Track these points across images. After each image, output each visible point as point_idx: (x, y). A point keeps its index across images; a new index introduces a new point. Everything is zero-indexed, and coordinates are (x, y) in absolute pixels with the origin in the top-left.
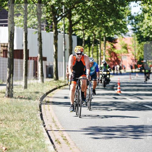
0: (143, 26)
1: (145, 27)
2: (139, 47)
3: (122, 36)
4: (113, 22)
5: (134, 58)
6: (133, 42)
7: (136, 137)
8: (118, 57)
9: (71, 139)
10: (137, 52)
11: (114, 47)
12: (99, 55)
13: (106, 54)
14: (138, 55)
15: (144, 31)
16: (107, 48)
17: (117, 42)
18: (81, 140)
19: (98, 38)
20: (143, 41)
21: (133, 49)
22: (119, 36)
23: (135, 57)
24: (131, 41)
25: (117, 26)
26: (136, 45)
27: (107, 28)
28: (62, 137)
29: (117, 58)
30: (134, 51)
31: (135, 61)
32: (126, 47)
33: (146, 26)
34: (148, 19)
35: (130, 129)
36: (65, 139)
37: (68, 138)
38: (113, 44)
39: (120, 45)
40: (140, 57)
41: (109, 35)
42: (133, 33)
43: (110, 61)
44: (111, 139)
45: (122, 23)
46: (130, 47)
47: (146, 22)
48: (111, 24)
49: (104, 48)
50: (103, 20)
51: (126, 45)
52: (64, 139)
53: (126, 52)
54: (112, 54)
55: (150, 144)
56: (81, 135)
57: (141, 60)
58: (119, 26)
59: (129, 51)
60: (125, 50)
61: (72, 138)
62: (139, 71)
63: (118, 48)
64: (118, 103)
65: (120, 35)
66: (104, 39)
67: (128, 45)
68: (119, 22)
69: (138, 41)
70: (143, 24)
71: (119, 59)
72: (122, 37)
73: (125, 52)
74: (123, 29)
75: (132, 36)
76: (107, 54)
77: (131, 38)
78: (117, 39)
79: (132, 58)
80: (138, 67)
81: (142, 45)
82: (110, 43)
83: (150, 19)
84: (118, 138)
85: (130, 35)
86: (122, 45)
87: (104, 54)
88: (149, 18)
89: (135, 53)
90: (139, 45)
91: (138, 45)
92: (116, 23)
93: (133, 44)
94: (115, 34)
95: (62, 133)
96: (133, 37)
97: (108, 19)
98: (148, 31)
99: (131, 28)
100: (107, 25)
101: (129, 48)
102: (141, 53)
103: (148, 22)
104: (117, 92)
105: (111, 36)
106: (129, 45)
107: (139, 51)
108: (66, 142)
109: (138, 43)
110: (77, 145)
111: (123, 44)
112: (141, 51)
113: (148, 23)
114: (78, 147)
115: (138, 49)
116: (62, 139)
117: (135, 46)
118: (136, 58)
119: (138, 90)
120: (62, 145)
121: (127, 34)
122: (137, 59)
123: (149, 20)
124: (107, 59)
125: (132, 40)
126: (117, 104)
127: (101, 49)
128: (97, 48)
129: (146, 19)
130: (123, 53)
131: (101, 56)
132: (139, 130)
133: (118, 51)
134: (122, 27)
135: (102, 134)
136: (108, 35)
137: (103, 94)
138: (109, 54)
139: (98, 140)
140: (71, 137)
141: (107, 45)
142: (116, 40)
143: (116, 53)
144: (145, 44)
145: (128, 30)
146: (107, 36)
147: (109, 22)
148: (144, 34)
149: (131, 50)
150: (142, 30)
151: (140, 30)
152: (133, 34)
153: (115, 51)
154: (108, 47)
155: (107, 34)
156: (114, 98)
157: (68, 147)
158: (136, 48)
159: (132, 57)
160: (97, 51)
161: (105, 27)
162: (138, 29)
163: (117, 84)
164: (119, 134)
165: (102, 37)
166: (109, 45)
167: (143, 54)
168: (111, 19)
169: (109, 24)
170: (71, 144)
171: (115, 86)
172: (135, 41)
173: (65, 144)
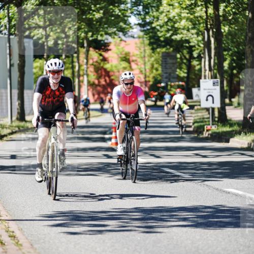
0: (160, 18)
1: (163, 19)
2: (153, 59)
3: (120, 37)
4: (102, 12)
5: (143, 80)
6: (140, 49)
7: (149, 230)
8: (112, 78)
9: (24, 235)
10: (148, 67)
11: (105, 60)
12: (76, 74)
13: (89, 73)
14: (150, 74)
15: (161, 27)
16: (91, 62)
17: (110, 50)
18: (44, 236)
20: (160, 46)
21: (140, 61)
22: (114, 38)
23: (145, 77)
24: (136, 47)
25: (110, 18)
26: (146, 55)
27: (90, 23)
28: (7, 232)
29: (111, 80)
30: (143, 66)
31: (146, 85)
32: (126, 59)
33: (165, 18)
34: (170, 5)
35: (137, 215)
36: (12, 237)
37: (18, 234)
38: (103, 53)
39: (115, 55)
40: (154, 77)
41: (95, 37)
42: (141, 31)
43: (97, 86)
44: (100, 235)
45: (120, 14)
46: (134, 58)
47: (165, 11)
48: (98, 16)
49: (85, 61)
50: (83, 8)
51: (127, 54)
52: (10, 236)
53: (128, 68)
54: (100, 72)
55: (175, 243)
56: (43, 228)
57: (157, 82)
58: (113, 18)
59: (134, 66)
60: (124, 64)
61: (25, 233)
62: (153, 103)
63: (112, 61)
64: (113, 166)
65: (116, 37)
66: (85, 45)
67: (131, 54)
68: (113, 11)
69: (151, 47)
70: (158, 14)
71: (114, 81)
72: (119, 39)
73: (125, 68)
74: (121, 24)
75: (139, 37)
76: (91, 72)
77: (137, 40)
78: (110, 43)
79: (139, 79)
80: (150, 97)
81: (159, 53)
82: (97, 51)
83: (172, 5)
84: (114, 233)
85: (136, 36)
86: (120, 56)
87: (85, 72)
88: (171, 3)
89: (145, 70)
90: (153, 54)
91: (151, 55)
92: (107, 13)
93: (141, 53)
94: (107, 34)
95: (6, 224)
96: (141, 39)
97: (92, 6)
98: (170, 28)
99: (137, 22)
100: (91, 17)
101: (133, 61)
102: (157, 70)
103: (168, 10)
104: (112, 144)
105: (100, 38)
106: (134, 56)
107: (152, 67)
108: (14, 242)
109: (151, 51)
110: (36, 246)
111: (121, 54)
112: (156, 66)
113: (168, 11)
114: (38, 251)
115: (151, 62)
116: (7, 236)
117: (144, 57)
118: (147, 79)
119: (151, 140)
120: (7, 247)
121: (130, 34)
122: (149, 81)
123: (171, 7)
124: (92, 82)
125: (139, 45)
126: (111, 167)
127: (79, 63)
128: (73, 62)
129: (165, 5)
130: (121, 70)
131: (79, 76)
132: (153, 217)
133: (112, 66)
134: (120, 19)
135: (84, 225)
136: (92, 36)
137: (85, 150)
138: (95, 73)
139: (76, 236)
140: (24, 232)
141: (91, 55)
142: (108, 46)
143: (108, 70)
144: (163, 53)
145: (131, 27)
146: (91, 39)
147: (94, 11)
148: (162, 34)
149: (137, 64)
150: (158, 25)
151: (153, 25)
152: (142, 34)
153: (107, 66)
154: (93, 59)
155: (90, 34)
156: (105, 155)
157: (17, 250)
158: (147, 60)
159: (140, 77)
160: (73, 67)
161: (87, 22)
162: (151, 23)
163: (110, 130)
164: (116, 225)
165: (81, 41)
166: (94, 55)
167: (160, 71)
168: (98, 6)
169: (94, 15)
170: (23, 245)
171: (108, 133)
172: (144, 47)
173: (13, 245)
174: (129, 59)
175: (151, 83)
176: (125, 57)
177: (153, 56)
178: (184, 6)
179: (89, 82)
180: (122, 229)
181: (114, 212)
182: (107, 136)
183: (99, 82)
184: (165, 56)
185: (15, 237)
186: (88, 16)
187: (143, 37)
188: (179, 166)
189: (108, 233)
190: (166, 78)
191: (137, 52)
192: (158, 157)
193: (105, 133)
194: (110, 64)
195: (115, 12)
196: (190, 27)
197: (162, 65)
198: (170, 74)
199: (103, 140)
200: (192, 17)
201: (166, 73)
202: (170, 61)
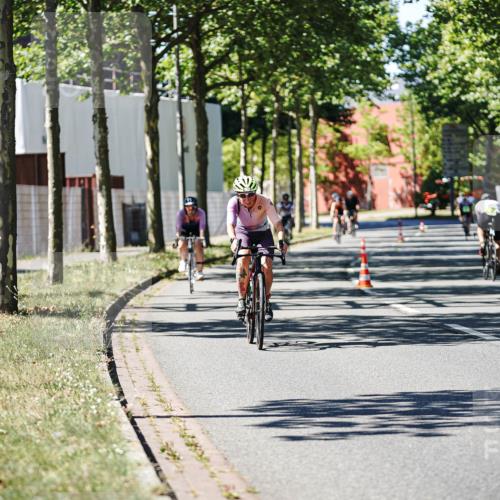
0: (439, 66)
1: (444, 67)
2: (427, 136)
3: (369, 100)
4: (337, 55)
5: (411, 173)
6: (405, 120)
7: (427, 430)
8: (358, 169)
9: (212, 442)
10: (419, 149)
11: (345, 139)
12: (296, 164)
13: (318, 161)
14: (422, 162)
15: (441, 81)
16: (321, 142)
17: (354, 122)
18: (246, 444)
19: (290, 108)
20: (439, 114)
21: (406, 141)
22: (360, 101)
23: (415, 168)
24: (398, 116)
25: (353, 66)
26: (416, 130)
27: (318, 76)
28: (183, 437)
29: (357, 174)
30: (410, 149)
31: (415, 182)
32: (382, 137)
33: (448, 65)
34: (455, 43)
35: (405, 405)
36: (192, 445)
37: (201, 440)
38: (342, 129)
39: (363, 131)
40: (429, 167)
41: (327, 99)
42: (407, 87)
43: (332, 183)
44: (343, 441)
45: (369, 59)
46: (395, 136)
47: (447, 53)
48: (331, 63)
49: (311, 141)
50: (306, 50)
51: (383, 128)
52: (188, 445)
53: (386, 153)
54: (337, 159)
55: (472, 453)
56: (244, 429)
57: (434, 175)
58: (358, 67)
59: (395, 149)
60: (379, 146)
61: (215, 440)
62: (428, 213)
63: (357, 141)
64: (363, 321)
65: (364, 99)
66: (311, 114)
67: (390, 130)
68: (359, 55)
69: (424, 115)
70: (437, 59)
71: (360, 176)
72: (369, 103)
73: (379, 153)
74: (373, 76)
75: (403, 100)
76: (321, 159)
77: (399, 104)
78: (354, 109)
79: (403, 171)
80: (424, 202)
81: (437, 126)
82: (331, 123)
83: (459, 43)
84: (368, 436)
85: (397, 97)
86: (371, 131)
87: (312, 161)
88: (457, 40)
89: (415, 155)
90: (427, 128)
91: (423, 128)
92: (347, 58)
93: (407, 126)
94: (348, 94)
95: (181, 424)
96: (406, 103)
97: (323, 46)
98: (456, 82)
99: (399, 72)
100: (319, 65)
101: (393, 140)
102: (434, 155)
103: (452, 51)
104: (360, 284)
105: (335, 101)
106: (394, 131)
107: (427, 148)
108: (195, 454)
109: (425, 122)
110: (233, 461)
111: (373, 128)
113: (454, 54)
114: (236, 469)
115: (424, 142)
116: (184, 445)
117: (413, 133)
118: (418, 171)
119: (427, 276)
120: (183, 463)
121: (387, 93)
122: (422, 175)
123: (458, 46)
124: (323, 179)
125: (402, 113)
126: (359, 323)
127: (300, 145)
128: (290, 143)
129: (447, 43)
130: (372, 157)
131: (301, 167)
132: (433, 409)
133: (357, 149)
134: (369, 69)
135: (315, 424)
136: (322, 99)
137: (313, 294)
138: (328, 162)
139: (301, 443)
140: (212, 436)
141: (321, 131)
142: (351, 115)
143: (351, 156)
144: (444, 125)
145: (389, 82)
146: (320, 103)
147: (325, 54)
148: (444, 91)
149: (400, 146)
150: (435, 78)
151: (428, 78)
152: (407, 93)
153: (349, 150)
154: (325, 137)
155: (319, 95)
156: (349, 303)
157: (202, 469)
158: (417, 138)
159: (405, 169)
160: (290, 152)
161: (314, 74)
162: (423, 74)
163: (356, 259)
164: (371, 423)
165: (304, 107)
166: (326, 131)
167: (439, 157)
168: (332, 46)
169: (325, 62)
170: (212, 459)
171: (352, 264)
172: (412, 117)
173: (194, 460)
174: (386, 137)
175: (424, 178)
176: (379, 134)
177: (427, 132)
178: (480, 45)
179: (318, 176)
180: (382, 430)
181: (366, 401)
182: (351, 270)
183: (336, 177)
184: (449, 130)
185: (196, 446)
186: (314, 64)
187: (410, 99)
188: (477, 321)
189: (356, 437)
190: (451, 169)
191: (399, 125)
192: (440, 305)
193: (347, 264)
194: (354, 145)
195: (361, 56)
196: (491, 81)
197: (442, 147)
198: (457, 161)
199: (345, 277)
200: (493, 62)
201: (450, 160)
202: (456, 139)
